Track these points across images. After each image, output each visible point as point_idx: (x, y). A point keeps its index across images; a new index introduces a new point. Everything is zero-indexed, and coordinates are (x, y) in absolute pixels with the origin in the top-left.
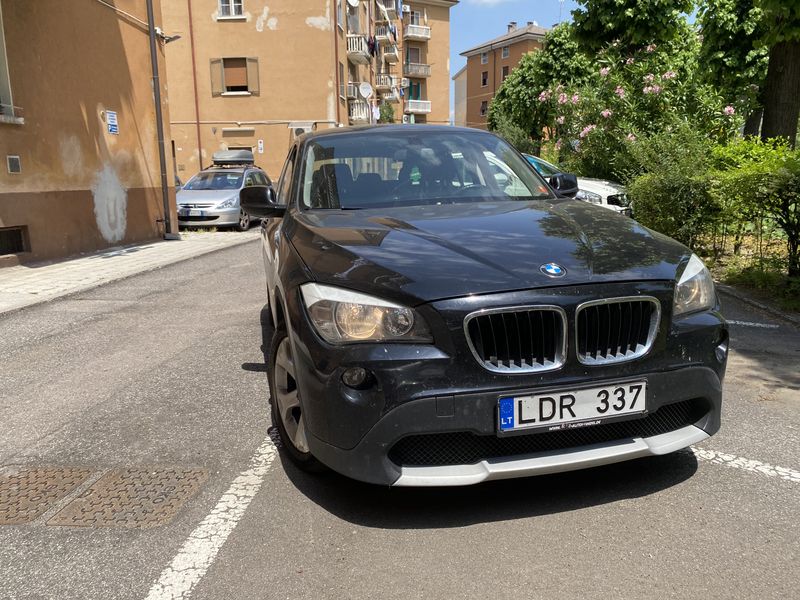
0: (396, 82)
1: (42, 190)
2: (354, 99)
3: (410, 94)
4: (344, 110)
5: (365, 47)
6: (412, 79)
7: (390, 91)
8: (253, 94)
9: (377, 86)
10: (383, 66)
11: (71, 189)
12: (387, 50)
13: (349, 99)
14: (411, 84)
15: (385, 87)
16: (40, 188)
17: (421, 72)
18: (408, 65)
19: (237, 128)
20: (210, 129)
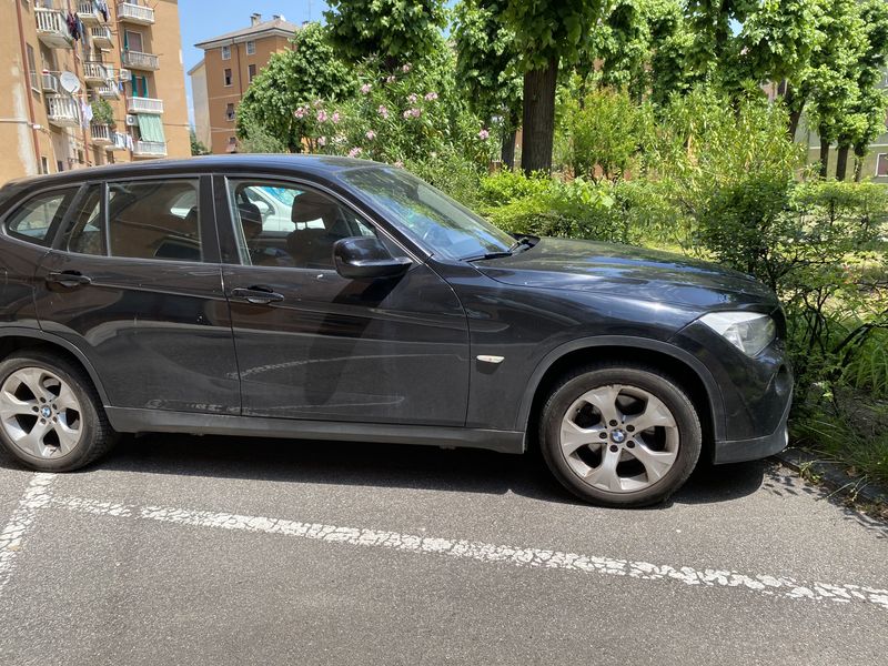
0: (112, 73)
2: (54, 93)
3: (134, 89)
4: (39, 107)
5: (64, 27)
6: (134, 71)
7: (104, 85)
9: (86, 77)
10: (92, 52)
12: (95, 32)
13: (45, 93)
14: (133, 77)
15: (98, 79)
17: (146, 63)
18: (127, 53)
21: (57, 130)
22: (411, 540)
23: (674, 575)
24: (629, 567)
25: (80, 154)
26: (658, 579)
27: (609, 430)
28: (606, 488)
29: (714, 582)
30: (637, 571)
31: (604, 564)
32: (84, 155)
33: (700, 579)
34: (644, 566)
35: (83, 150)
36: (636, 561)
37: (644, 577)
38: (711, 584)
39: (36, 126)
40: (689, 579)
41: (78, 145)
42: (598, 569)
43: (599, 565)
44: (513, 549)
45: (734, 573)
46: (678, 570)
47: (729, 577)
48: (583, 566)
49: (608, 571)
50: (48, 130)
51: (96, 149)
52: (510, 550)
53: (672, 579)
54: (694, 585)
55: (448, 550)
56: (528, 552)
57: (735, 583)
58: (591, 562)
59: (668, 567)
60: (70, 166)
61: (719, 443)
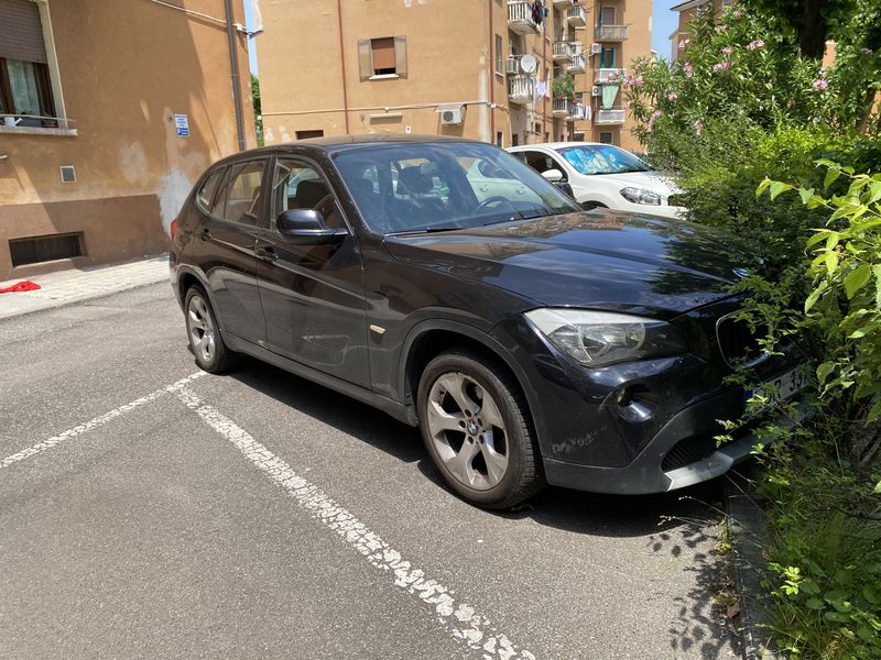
0: (582, 49)
1: (101, 197)
2: (514, 75)
3: (602, 61)
4: (501, 88)
5: (529, 14)
6: (603, 43)
7: (569, 61)
8: (401, 76)
9: (554, 56)
10: (565, 32)
11: (133, 194)
13: (509, 75)
14: (603, 49)
15: (564, 56)
16: (97, 195)
17: (616, 34)
18: (599, 27)
19: (385, 115)
20: (358, 116)
21: (516, 108)
22: (288, 475)
23: (398, 573)
24: (380, 551)
25: (538, 126)
26: (383, 569)
27: (466, 419)
28: (460, 478)
29: (418, 592)
30: (379, 557)
31: (368, 541)
32: (542, 127)
33: (412, 584)
34: (393, 556)
35: (542, 123)
36: (395, 549)
37: (375, 564)
38: (412, 592)
39: (493, 106)
40: (404, 580)
41: (536, 119)
42: (357, 542)
43: (362, 540)
44: (333, 505)
45: (448, 593)
46: (411, 570)
47: (437, 594)
48: (352, 536)
49: (360, 547)
50: (507, 108)
51: (556, 121)
52: (329, 505)
53: (391, 574)
54: (398, 586)
55: (294, 489)
56: (338, 511)
57: (432, 600)
58: (362, 536)
59: (407, 564)
60: (526, 138)
61: (546, 460)
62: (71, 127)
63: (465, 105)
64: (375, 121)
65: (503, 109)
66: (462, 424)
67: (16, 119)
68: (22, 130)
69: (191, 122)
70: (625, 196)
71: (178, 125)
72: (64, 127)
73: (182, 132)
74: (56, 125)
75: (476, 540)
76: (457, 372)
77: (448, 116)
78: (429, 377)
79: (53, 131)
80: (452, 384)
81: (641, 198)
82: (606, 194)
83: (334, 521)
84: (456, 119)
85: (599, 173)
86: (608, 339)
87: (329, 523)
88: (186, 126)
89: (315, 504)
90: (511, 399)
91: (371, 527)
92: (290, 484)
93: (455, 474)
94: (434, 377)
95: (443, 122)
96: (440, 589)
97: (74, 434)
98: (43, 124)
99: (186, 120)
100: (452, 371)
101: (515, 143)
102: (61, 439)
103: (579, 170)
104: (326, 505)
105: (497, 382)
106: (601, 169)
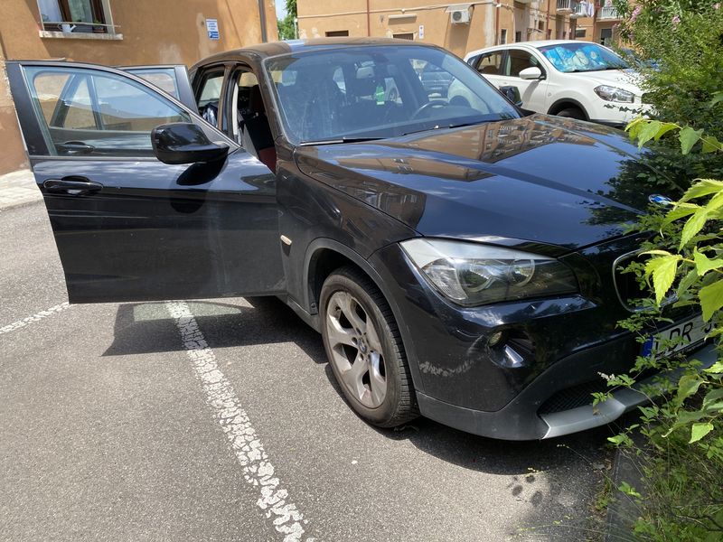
19: (401, 15)
20: (379, 18)
21: (521, 6)
22: (210, 367)
23: (266, 492)
24: (257, 462)
25: (541, 24)
26: (252, 485)
27: (358, 336)
28: (352, 391)
29: (274, 516)
30: (254, 469)
31: (251, 449)
32: (545, 24)
33: (272, 506)
34: (267, 470)
35: (545, 21)
36: (272, 462)
37: (247, 477)
38: (268, 515)
39: (499, 5)
40: (266, 501)
41: (540, 16)
42: (240, 450)
43: (247, 448)
44: (236, 405)
45: (301, 522)
46: (278, 488)
47: (291, 522)
48: (239, 442)
49: (241, 456)
50: (512, 7)
51: (559, 18)
52: (233, 404)
53: (257, 493)
54: (258, 507)
55: (210, 383)
56: (238, 411)
57: (285, 529)
58: (248, 443)
59: (276, 482)
60: (529, 35)
61: (419, 394)
62: (117, 32)
63: (473, 6)
64: (392, 21)
65: (508, 8)
66: (354, 340)
67: (71, 25)
68: (76, 36)
69: (221, 26)
70: (598, 93)
71: (209, 29)
72: (112, 33)
73: (213, 35)
74: (105, 30)
75: (351, 459)
76: (346, 292)
77: (457, 16)
78: (326, 292)
79: (102, 36)
80: (343, 302)
81: (614, 96)
82: (581, 92)
83: (230, 423)
84: (464, 19)
85: (576, 71)
86: (494, 272)
87: (225, 425)
88: (216, 30)
89: (221, 402)
90: (387, 327)
91: (260, 435)
92: (208, 378)
93: (349, 387)
94: (330, 293)
95: (452, 21)
96: (297, 517)
97: (59, 309)
98: (94, 30)
99: (216, 24)
100: (342, 291)
101: (518, 39)
102: (48, 313)
103: (558, 67)
104: (230, 404)
105: (377, 310)
106: (581, 66)
